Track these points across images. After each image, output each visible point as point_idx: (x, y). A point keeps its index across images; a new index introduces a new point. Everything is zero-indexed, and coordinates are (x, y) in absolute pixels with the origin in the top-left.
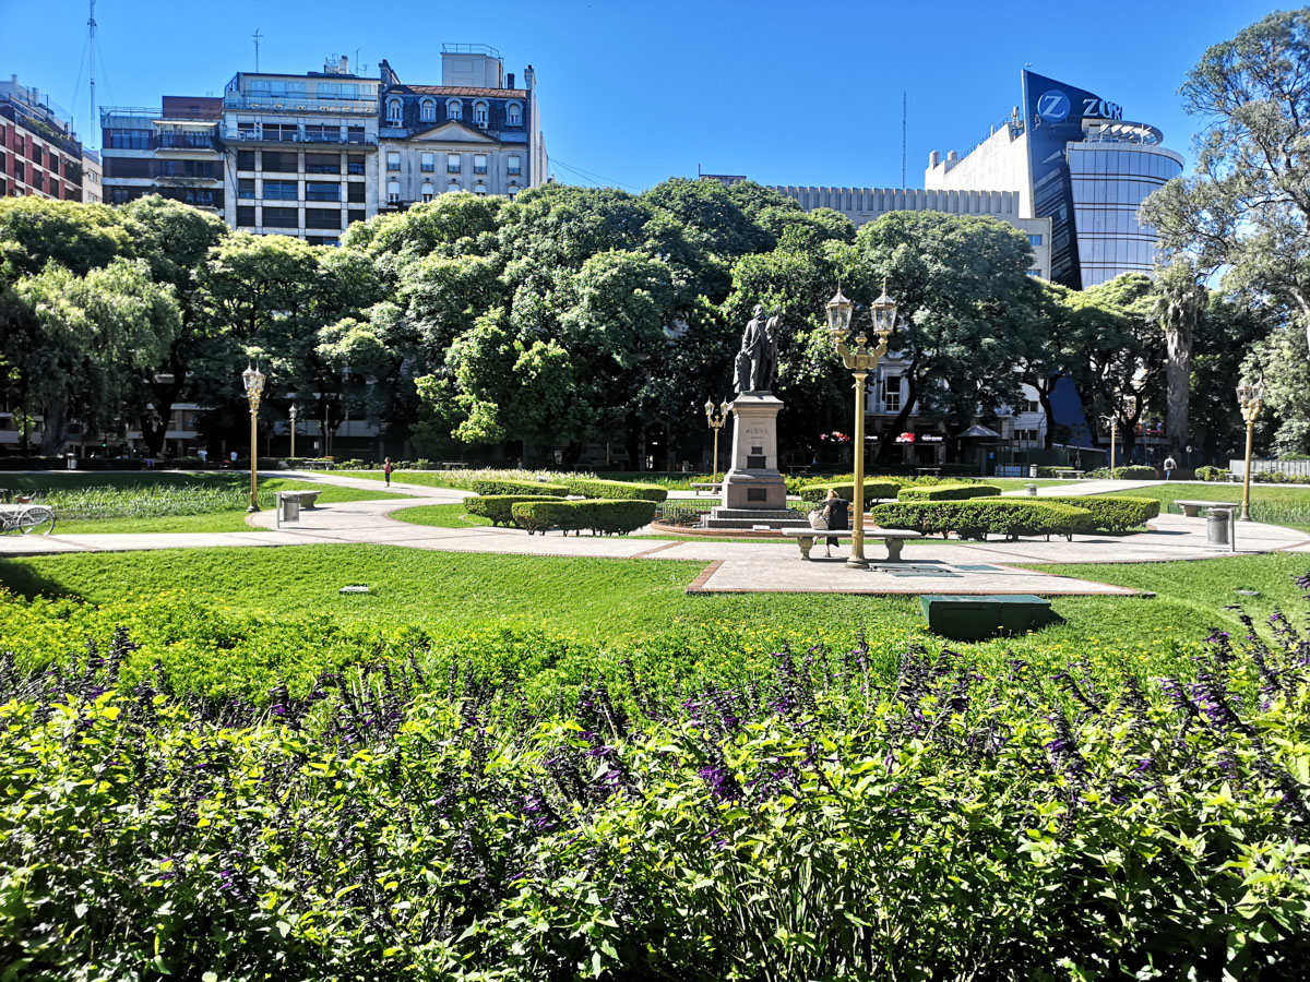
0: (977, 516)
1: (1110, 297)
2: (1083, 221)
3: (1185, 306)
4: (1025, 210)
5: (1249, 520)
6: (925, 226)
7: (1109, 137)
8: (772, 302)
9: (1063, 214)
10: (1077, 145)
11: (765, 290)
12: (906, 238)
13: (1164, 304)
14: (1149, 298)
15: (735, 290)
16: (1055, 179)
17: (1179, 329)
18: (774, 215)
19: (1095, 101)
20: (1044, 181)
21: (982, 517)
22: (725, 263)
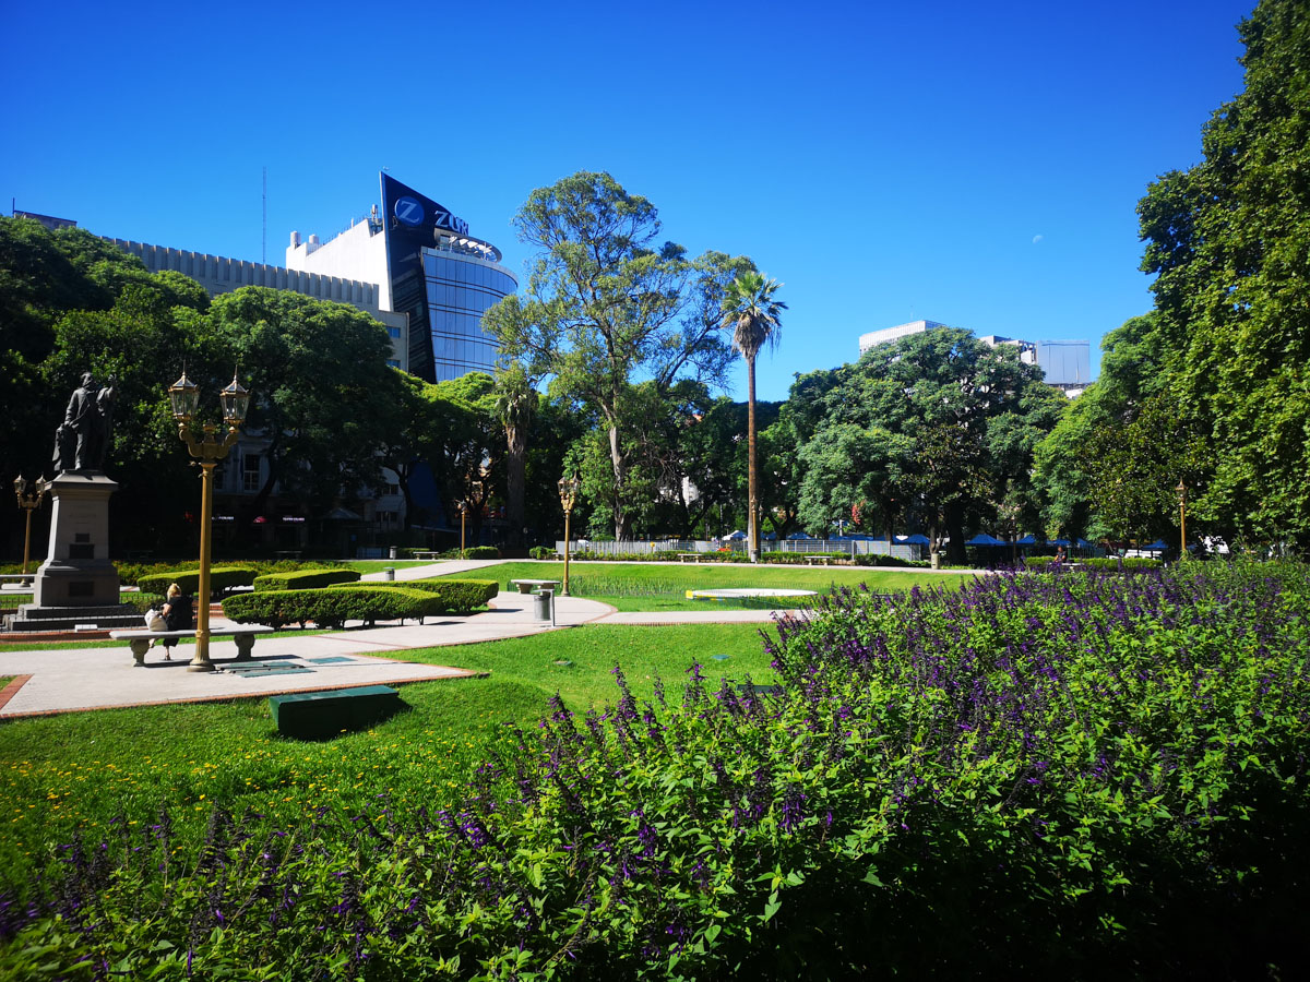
0: (335, 604)
1: (460, 392)
2: (436, 320)
3: (520, 405)
4: (385, 303)
5: (569, 595)
6: (286, 306)
7: (458, 249)
8: (107, 366)
9: (419, 311)
10: (431, 251)
11: (99, 353)
12: (265, 315)
13: (504, 403)
14: (492, 396)
15: (59, 348)
16: (411, 278)
17: (517, 426)
18: (112, 270)
19: (445, 214)
20: (401, 279)
21: (339, 605)
22: (46, 317)
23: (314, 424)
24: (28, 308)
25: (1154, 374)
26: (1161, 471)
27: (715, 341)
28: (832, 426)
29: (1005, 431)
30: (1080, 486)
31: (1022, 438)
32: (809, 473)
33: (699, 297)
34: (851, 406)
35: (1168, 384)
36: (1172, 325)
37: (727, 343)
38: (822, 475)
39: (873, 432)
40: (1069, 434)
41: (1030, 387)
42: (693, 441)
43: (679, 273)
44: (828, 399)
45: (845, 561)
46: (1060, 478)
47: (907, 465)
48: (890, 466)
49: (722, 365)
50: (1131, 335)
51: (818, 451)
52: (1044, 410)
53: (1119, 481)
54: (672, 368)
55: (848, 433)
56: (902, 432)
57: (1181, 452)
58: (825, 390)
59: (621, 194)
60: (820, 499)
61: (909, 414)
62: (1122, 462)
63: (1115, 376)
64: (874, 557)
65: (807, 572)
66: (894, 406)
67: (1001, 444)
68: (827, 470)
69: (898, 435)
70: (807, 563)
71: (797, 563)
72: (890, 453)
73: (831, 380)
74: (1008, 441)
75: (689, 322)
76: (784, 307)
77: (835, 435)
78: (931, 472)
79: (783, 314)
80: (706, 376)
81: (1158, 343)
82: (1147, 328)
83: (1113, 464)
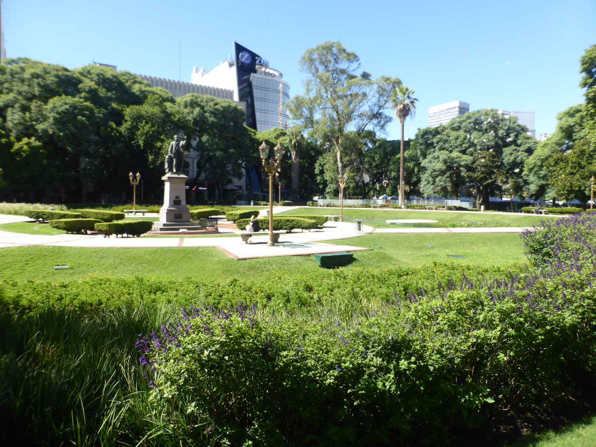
1: (271, 136)
2: (257, 104)
3: (297, 141)
4: (236, 98)
5: (342, 221)
6: (206, 102)
7: (266, 73)
8: (145, 128)
9: (249, 100)
10: (255, 75)
11: (141, 123)
13: (291, 140)
14: (286, 137)
15: (126, 121)
16: (246, 87)
17: (296, 150)
18: (141, 88)
19: (260, 59)
20: (242, 87)
22: (120, 108)
23: (217, 150)
24: (114, 105)
25: (580, 131)
26: (582, 172)
27: (380, 114)
28: (436, 152)
29: (511, 154)
30: (544, 177)
31: (518, 157)
32: (427, 172)
33: (377, 95)
34: (445, 143)
35: (586, 135)
36: (591, 111)
37: (387, 115)
38: (432, 172)
39: (455, 154)
40: (541, 156)
41: (522, 135)
42: (370, 157)
43: (370, 85)
44: (435, 140)
45: (442, 208)
46: (535, 173)
47: (469, 168)
48: (462, 169)
49: (384, 125)
50: (571, 114)
51: (430, 162)
52: (528, 145)
53: (563, 176)
54: (364, 126)
55: (444, 155)
56: (467, 154)
57: (591, 164)
58: (434, 136)
59: (344, 51)
60: (432, 183)
61: (470, 147)
62: (565, 168)
63: (563, 131)
64: (455, 207)
65: (428, 213)
66: (464, 143)
67: (509, 160)
68: (435, 171)
69: (465, 156)
70: (426, 209)
71: (421, 209)
72: (462, 163)
73: (436, 132)
74: (512, 158)
75: (372, 106)
76: (418, 101)
77: (438, 156)
78: (479, 171)
79: (416, 104)
80: (377, 129)
81: (582, 118)
82: (579, 111)
83: (561, 169)
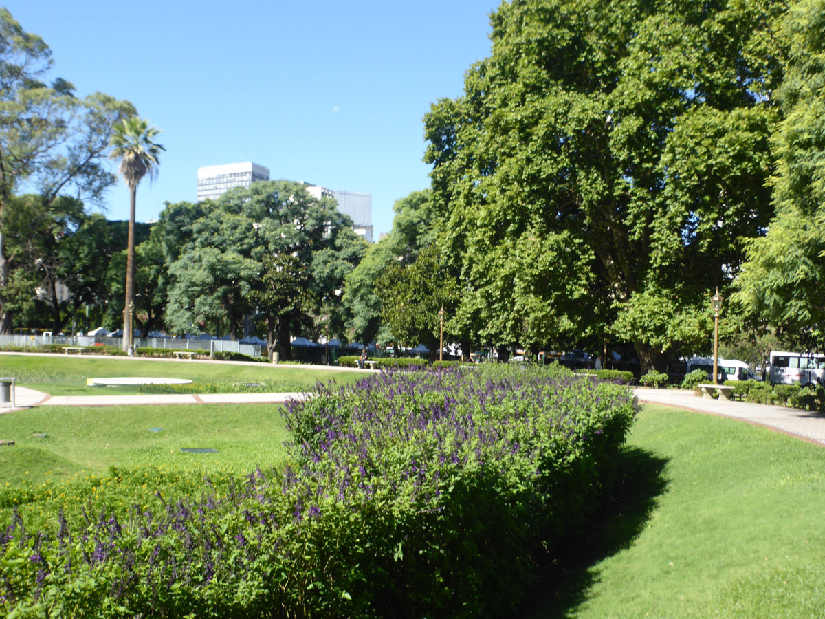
25: (426, 232)
26: (429, 299)
27: (94, 167)
28: (198, 249)
29: (325, 263)
30: (376, 306)
31: (337, 268)
32: (178, 285)
33: (86, 129)
34: (213, 234)
35: (434, 240)
36: (440, 202)
37: (107, 170)
38: (189, 287)
39: (230, 256)
40: (370, 269)
41: (344, 232)
42: (70, 250)
43: (71, 107)
44: (195, 227)
45: (205, 356)
46: (362, 299)
47: (257, 285)
48: (242, 283)
49: (100, 188)
50: (414, 203)
51: (185, 267)
52: (352, 249)
53: (402, 304)
54: (57, 186)
55: (210, 256)
56: (251, 257)
57: (441, 287)
58: (194, 218)
59: (18, 29)
60: (187, 306)
61: (257, 244)
62: (405, 291)
63: (402, 231)
64: (228, 354)
65: (178, 365)
66: (246, 237)
67: (323, 272)
68: (194, 284)
69: (249, 260)
70: (175, 357)
71: (166, 357)
72: (243, 273)
73: (198, 212)
74: (327, 270)
75: (75, 148)
76: (163, 149)
77: (200, 256)
78: (272, 290)
79: (161, 155)
80: (85, 196)
81: (429, 211)
82: (424, 200)
83: (399, 293)
